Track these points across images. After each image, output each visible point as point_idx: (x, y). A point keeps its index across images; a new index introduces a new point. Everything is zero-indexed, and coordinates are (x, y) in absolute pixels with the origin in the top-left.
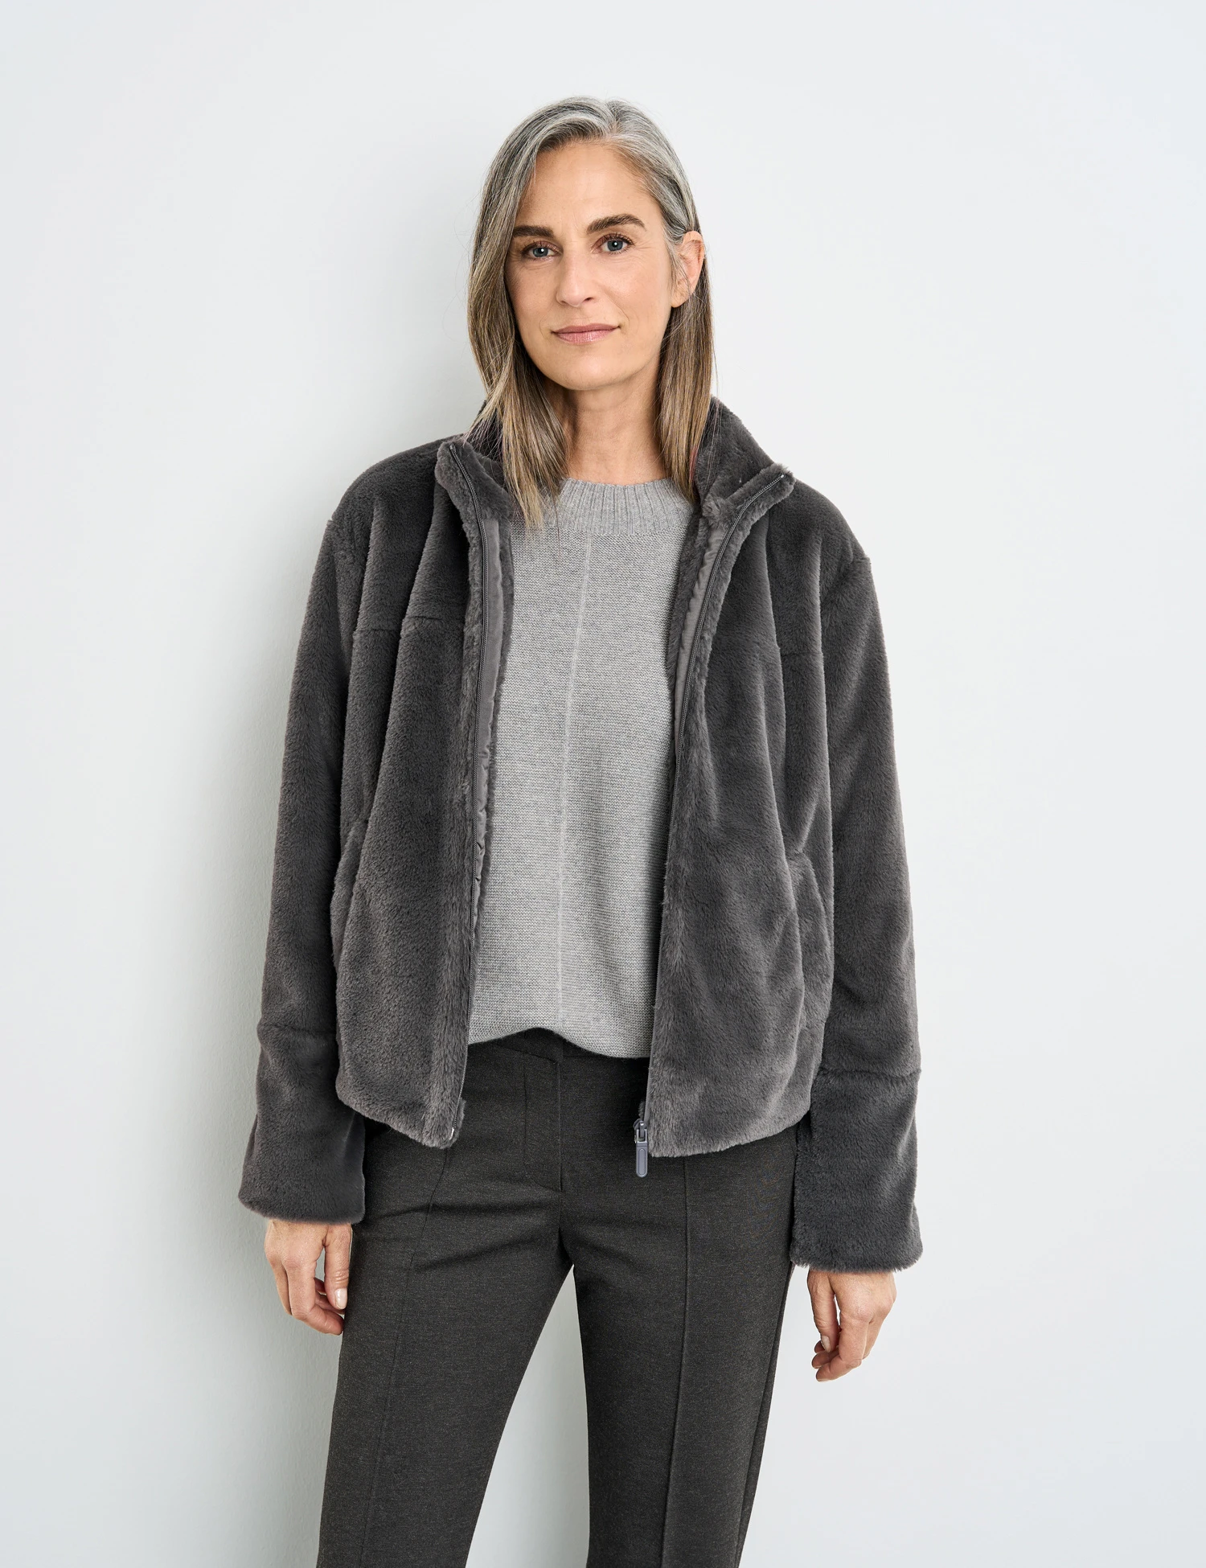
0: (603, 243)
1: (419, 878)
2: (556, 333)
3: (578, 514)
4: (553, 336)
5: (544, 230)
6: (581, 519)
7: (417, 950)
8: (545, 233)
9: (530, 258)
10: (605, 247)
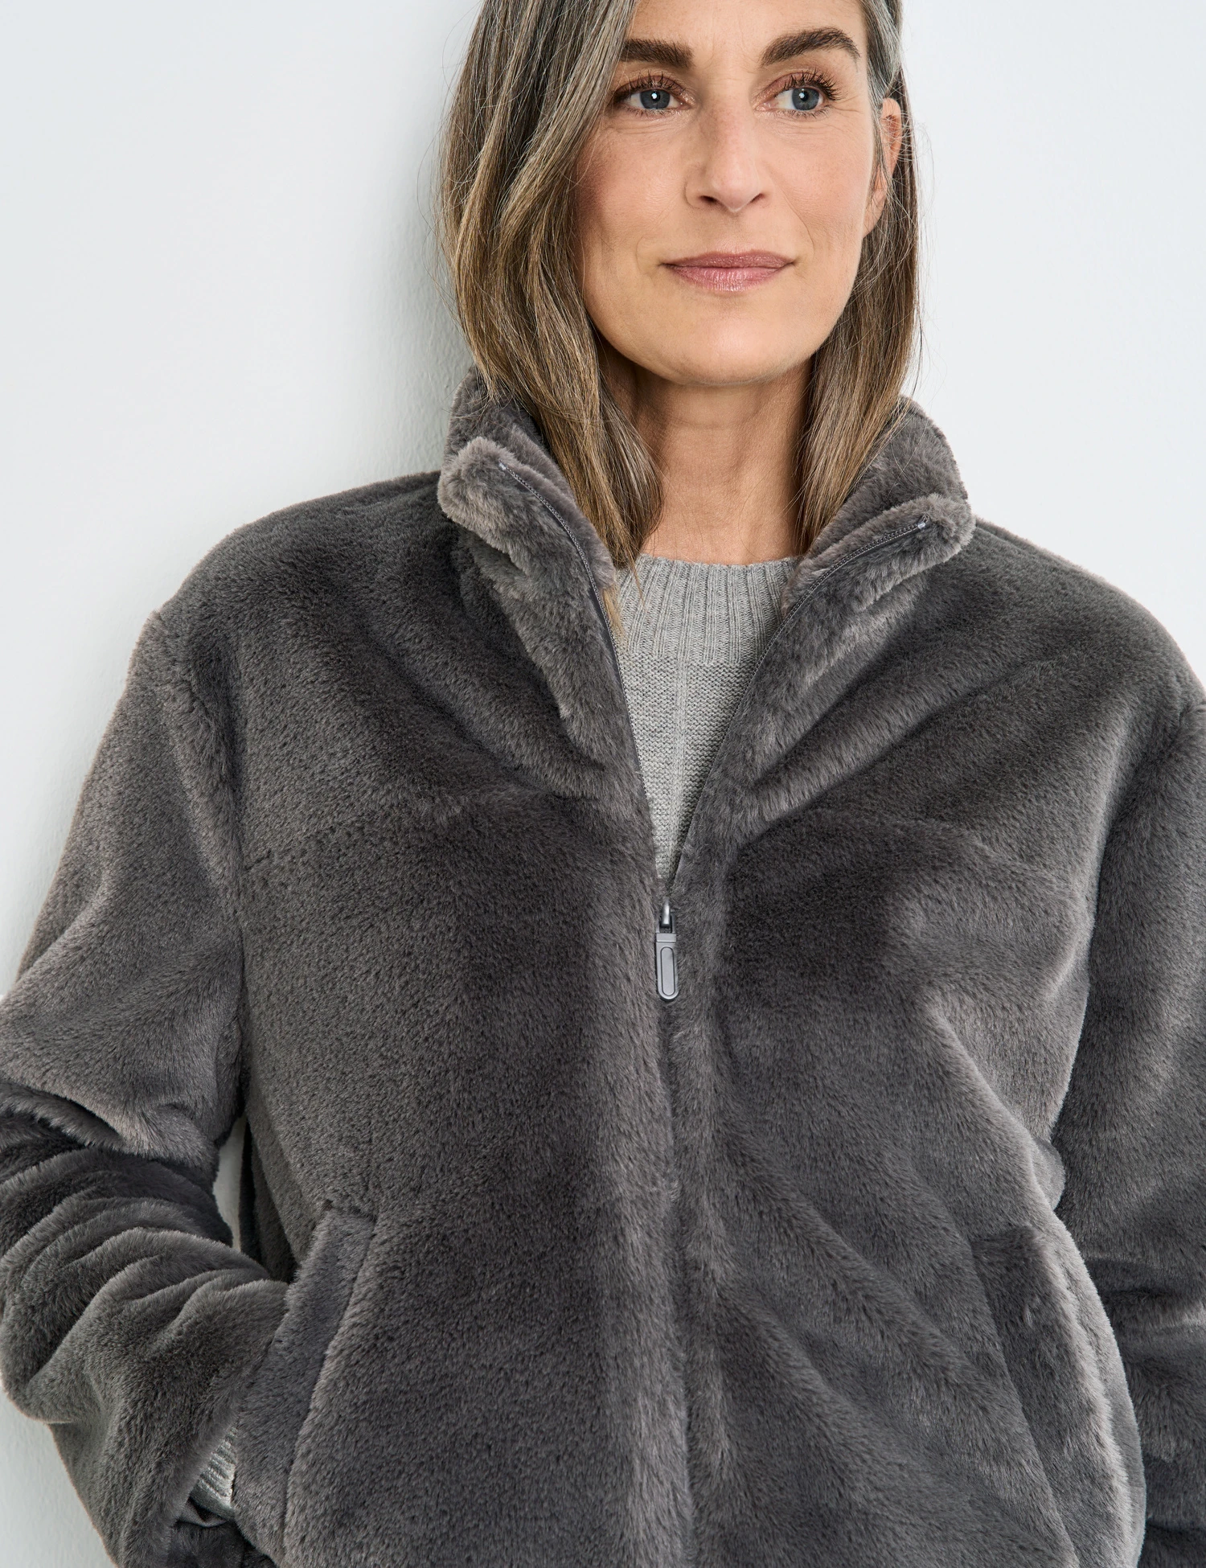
0: (784, 90)
1: (539, 1307)
2: (672, 266)
3: (659, 625)
4: (662, 271)
5: (675, 52)
6: (665, 633)
7: (558, 1459)
8: (675, 58)
9: (634, 110)
10: (786, 101)
